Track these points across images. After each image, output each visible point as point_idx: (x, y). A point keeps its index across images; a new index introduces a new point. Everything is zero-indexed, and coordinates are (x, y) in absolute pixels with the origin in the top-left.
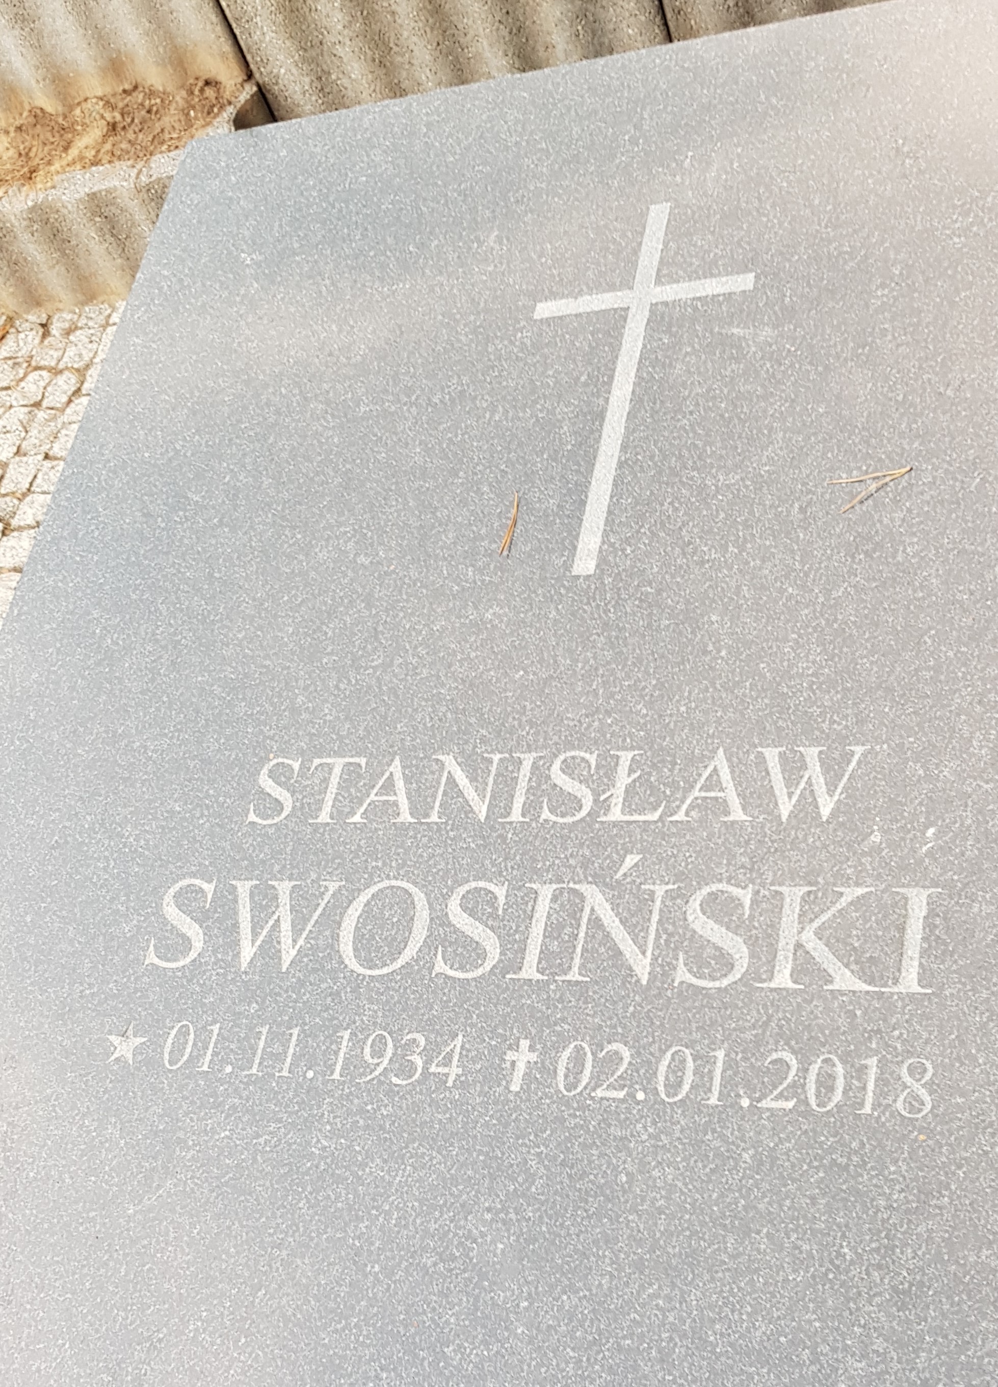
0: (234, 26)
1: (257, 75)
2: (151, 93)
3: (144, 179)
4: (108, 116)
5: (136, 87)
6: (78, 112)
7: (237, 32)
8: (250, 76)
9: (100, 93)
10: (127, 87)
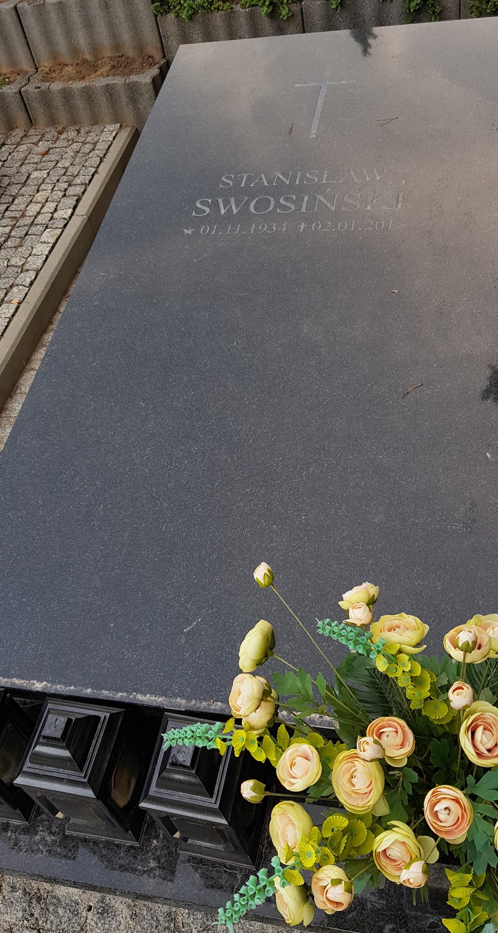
0: (163, 38)
1: (167, 57)
2: (128, 58)
3: (127, 81)
4: (112, 63)
5: (123, 55)
6: (100, 61)
7: (163, 41)
8: (164, 56)
9: (109, 56)
10: (120, 55)
